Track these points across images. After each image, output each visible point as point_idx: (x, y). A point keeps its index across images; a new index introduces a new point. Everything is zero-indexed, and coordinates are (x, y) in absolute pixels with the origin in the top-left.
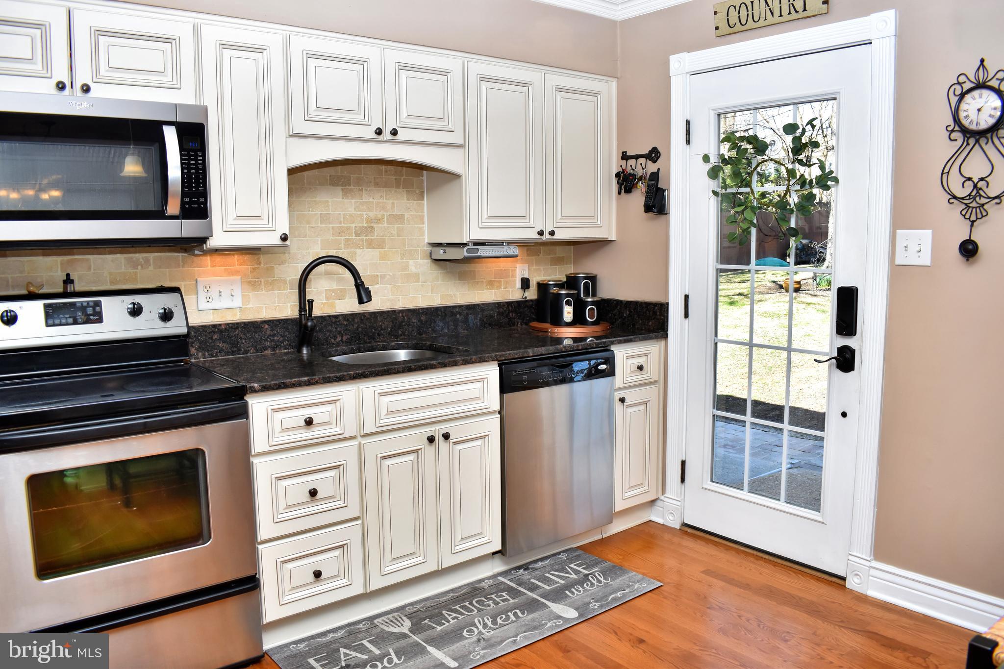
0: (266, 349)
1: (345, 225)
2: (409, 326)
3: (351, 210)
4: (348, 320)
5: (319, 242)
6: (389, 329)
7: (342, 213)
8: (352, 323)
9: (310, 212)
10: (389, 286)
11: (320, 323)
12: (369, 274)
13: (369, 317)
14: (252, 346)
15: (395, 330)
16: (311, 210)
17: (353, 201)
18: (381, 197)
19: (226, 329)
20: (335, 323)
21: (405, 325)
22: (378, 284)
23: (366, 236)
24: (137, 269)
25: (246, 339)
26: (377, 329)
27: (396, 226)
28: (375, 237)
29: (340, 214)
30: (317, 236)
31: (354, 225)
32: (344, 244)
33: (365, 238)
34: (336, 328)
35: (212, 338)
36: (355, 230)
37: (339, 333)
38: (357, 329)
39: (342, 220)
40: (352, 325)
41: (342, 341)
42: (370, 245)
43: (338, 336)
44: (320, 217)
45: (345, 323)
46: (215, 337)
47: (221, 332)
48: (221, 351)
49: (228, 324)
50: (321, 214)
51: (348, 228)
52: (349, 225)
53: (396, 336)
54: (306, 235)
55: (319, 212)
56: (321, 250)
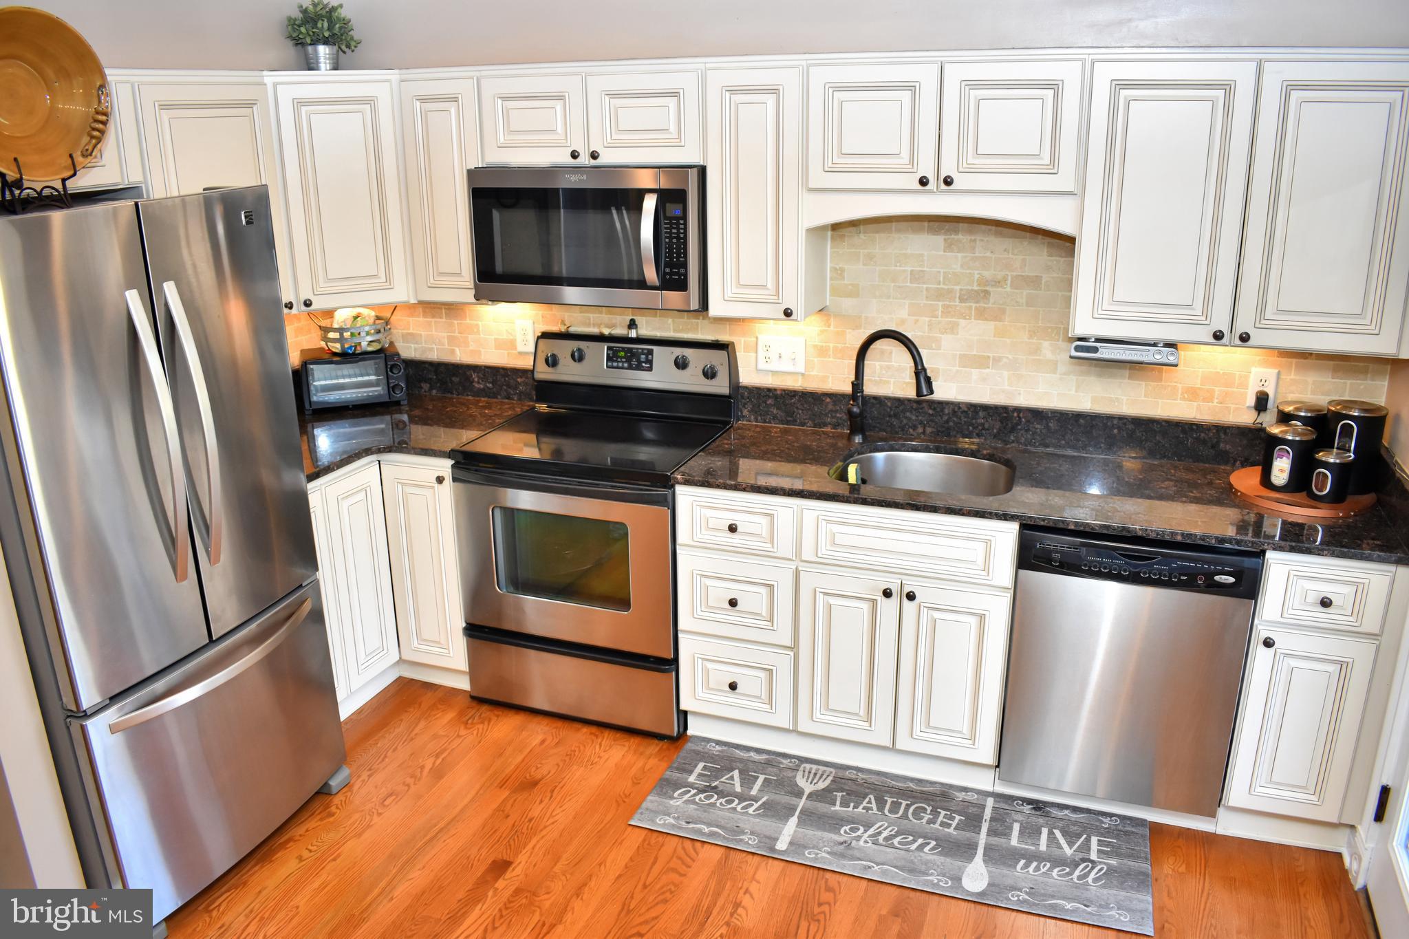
0: (825, 425)
1: (946, 287)
2: (1027, 431)
3: (957, 268)
4: (934, 409)
5: (907, 307)
6: (995, 431)
7: (942, 271)
8: (941, 414)
9: (896, 268)
10: (1006, 373)
11: (896, 407)
12: (975, 353)
13: (966, 409)
14: (810, 419)
15: (1004, 433)
16: (898, 264)
17: (960, 255)
18: (1005, 250)
19: (781, 395)
20: (915, 410)
21: (1021, 430)
22: (989, 368)
23: (977, 302)
24: (699, 319)
25: (803, 410)
26: (977, 427)
27: (1025, 293)
28: (990, 305)
29: (939, 272)
30: (904, 299)
31: (958, 288)
32: (942, 312)
33: (974, 305)
34: (917, 416)
35: (765, 403)
36: (960, 294)
37: (921, 422)
38: (947, 422)
39: (942, 279)
40: (940, 416)
41: (924, 433)
42: (981, 315)
43: (919, 426)
44: (911, 274)
45: (931, 412)
46: (769, 402)
47: (776, 397)
48: (775, 418)
49: (784, 390)
50: (912, 271)
51: (950, 291)
52: (952, 287)
53: (1005, 441)
54: (890, 296)
55: (909, 269)
56: (909, 315)
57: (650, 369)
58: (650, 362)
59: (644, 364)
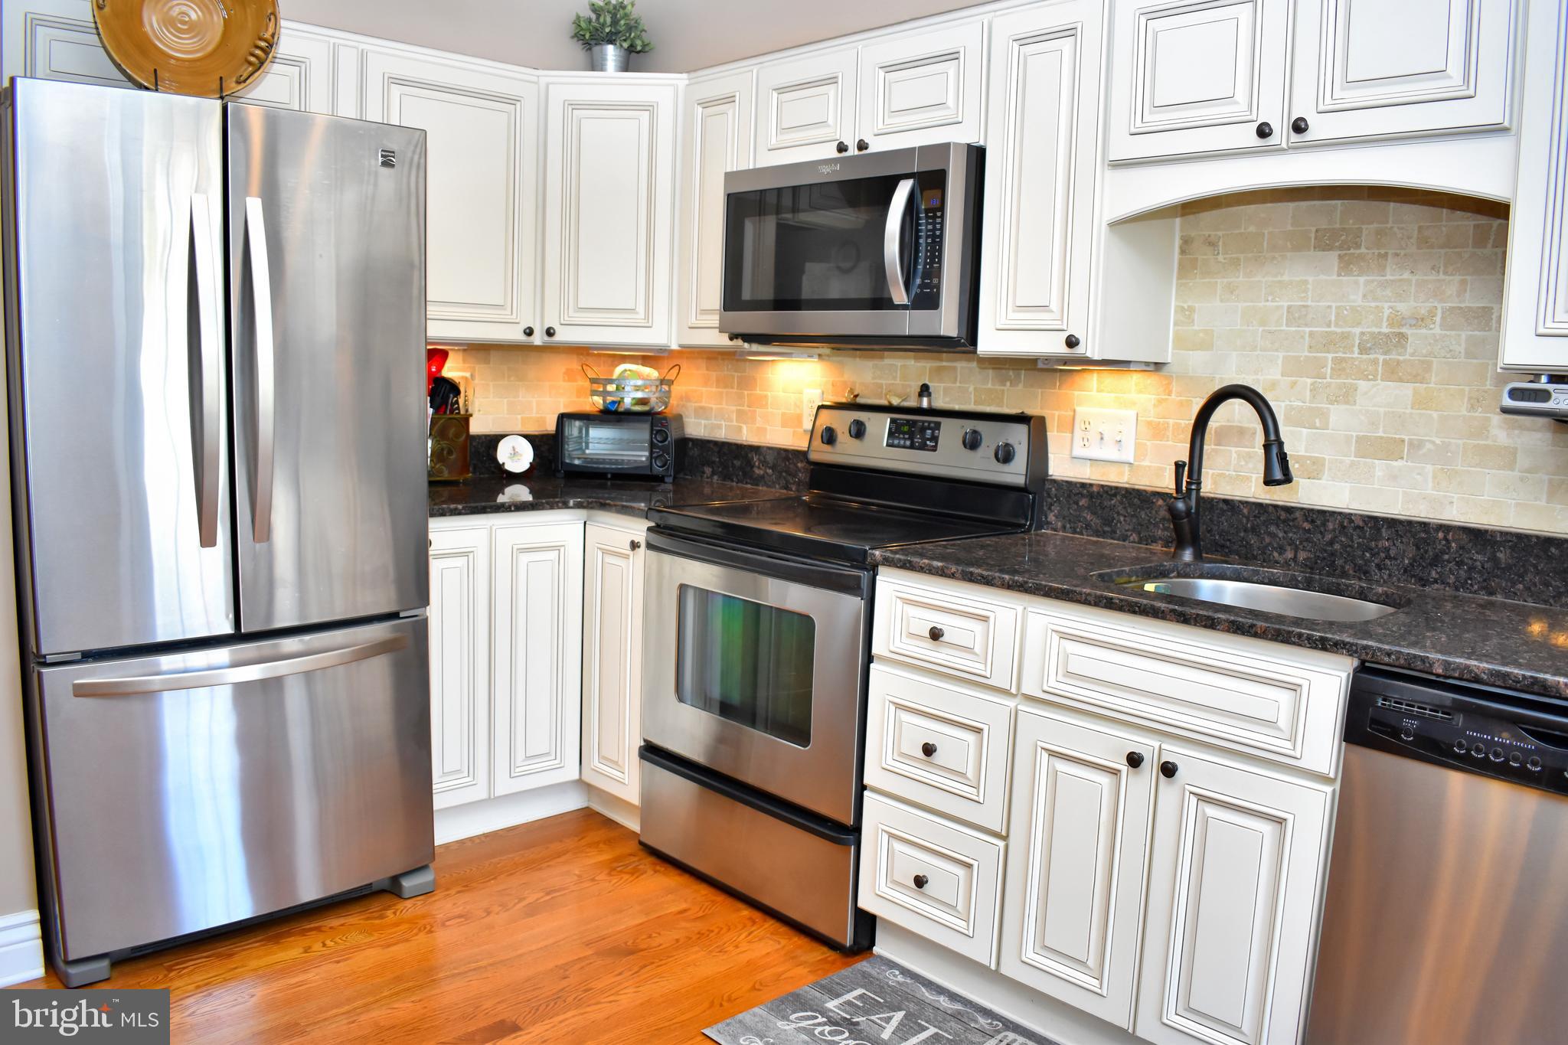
0: (1154, 541)
1: (1339, 330)
2: (1460, 564)
3: (1356, 299)
4: (1313, 522)
5: (1280, 362)
6: (1407, 562)
7: (1334, 305)
8: (1322, 529)
9: (1267, 304)
10: (1429, 468)
11: (1255, 516)
12: (1381, 434)
13: (1361, 524)
14: (1134, 530)
15: (1420, 565)
16: (1270, 299)
17: (1362, 279)
18: (1433, 268)
19: (1098, 493)
20: (1284, 521)
21: (1449, 561)
22: (1402, 458)
23: (1385, 353)
24: (1005, 385)
25: (1125, 516)
26: (1378, 553)
27: (1464, 335)
28: (1407, 357)
29: (1330, 307)
30: (1277, 350)
31: (1357, 330)
32: (1332, 368)
33: (1381, 358)
34: (1285, 532)
35: (1077, 503)
36: (1361, 340)
37: (1291, 543)
38: (1331, 543)
39: (1333, 318)
40: (1321, 533)
41: (1295, 559)
42: (1393, 372)
43: (1288, 548)
44: (1288, 312)
45: (1307, 526)
46: (1083, 502)
47: (1091, 496)
48: (1088, 526)
49: (1102, 486)
50: (1289, 307)
51: (1345, 336)
52: (1350, 329)
53: (1421, 579)
54: (1256, 347)
55: (1286, 304)
56: (1282, 376)
57: (934, 449)
58: (935, 439)
59: (928, 442)
